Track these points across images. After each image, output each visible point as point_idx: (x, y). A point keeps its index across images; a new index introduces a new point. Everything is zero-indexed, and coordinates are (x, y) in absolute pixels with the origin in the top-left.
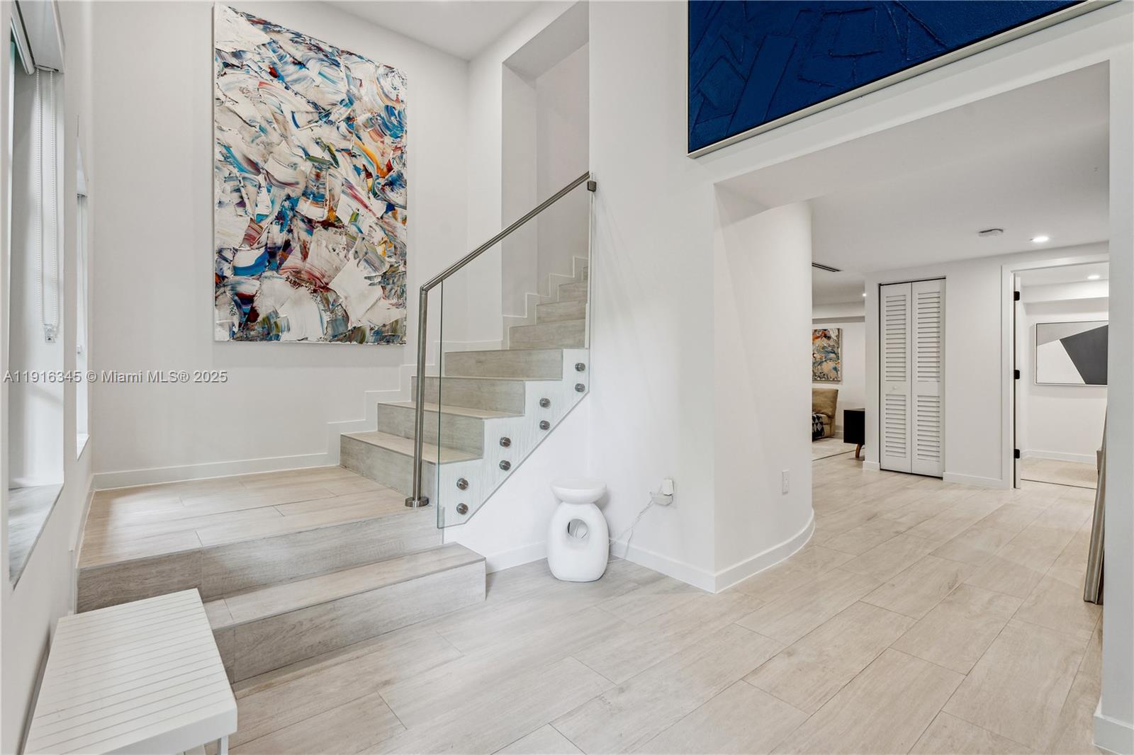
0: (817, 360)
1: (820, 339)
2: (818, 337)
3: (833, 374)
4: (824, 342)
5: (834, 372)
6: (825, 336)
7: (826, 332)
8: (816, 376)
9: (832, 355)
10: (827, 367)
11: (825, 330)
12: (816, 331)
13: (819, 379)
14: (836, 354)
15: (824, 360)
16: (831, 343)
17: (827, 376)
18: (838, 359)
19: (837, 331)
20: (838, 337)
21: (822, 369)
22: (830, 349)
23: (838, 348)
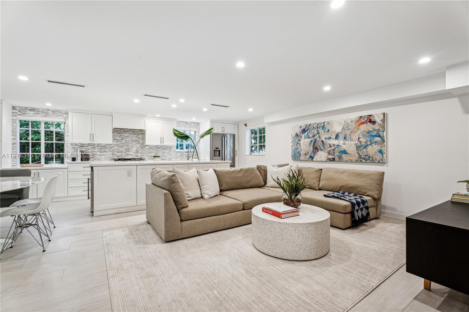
0: (363, 143)
1: (365, 124)
2: (363, 123)
3: (378, 157)
4: (369, 127)
5: (380, 155)
6: (370, 121)
7: (372, 118)
8: (361, 158)
9: (378, 139)
10: (372, 150)
11: (370, 116)
12: (361, 117)
13: (364, 161)
14: (381, 138)
15: (369, 143)
16: (376, 127)
17: (373, 157)
18: (384, 142)
19: (382, 115)
20: (383, 120)
21: (367, 152)
22: (375, 133)
23: (383, 131)
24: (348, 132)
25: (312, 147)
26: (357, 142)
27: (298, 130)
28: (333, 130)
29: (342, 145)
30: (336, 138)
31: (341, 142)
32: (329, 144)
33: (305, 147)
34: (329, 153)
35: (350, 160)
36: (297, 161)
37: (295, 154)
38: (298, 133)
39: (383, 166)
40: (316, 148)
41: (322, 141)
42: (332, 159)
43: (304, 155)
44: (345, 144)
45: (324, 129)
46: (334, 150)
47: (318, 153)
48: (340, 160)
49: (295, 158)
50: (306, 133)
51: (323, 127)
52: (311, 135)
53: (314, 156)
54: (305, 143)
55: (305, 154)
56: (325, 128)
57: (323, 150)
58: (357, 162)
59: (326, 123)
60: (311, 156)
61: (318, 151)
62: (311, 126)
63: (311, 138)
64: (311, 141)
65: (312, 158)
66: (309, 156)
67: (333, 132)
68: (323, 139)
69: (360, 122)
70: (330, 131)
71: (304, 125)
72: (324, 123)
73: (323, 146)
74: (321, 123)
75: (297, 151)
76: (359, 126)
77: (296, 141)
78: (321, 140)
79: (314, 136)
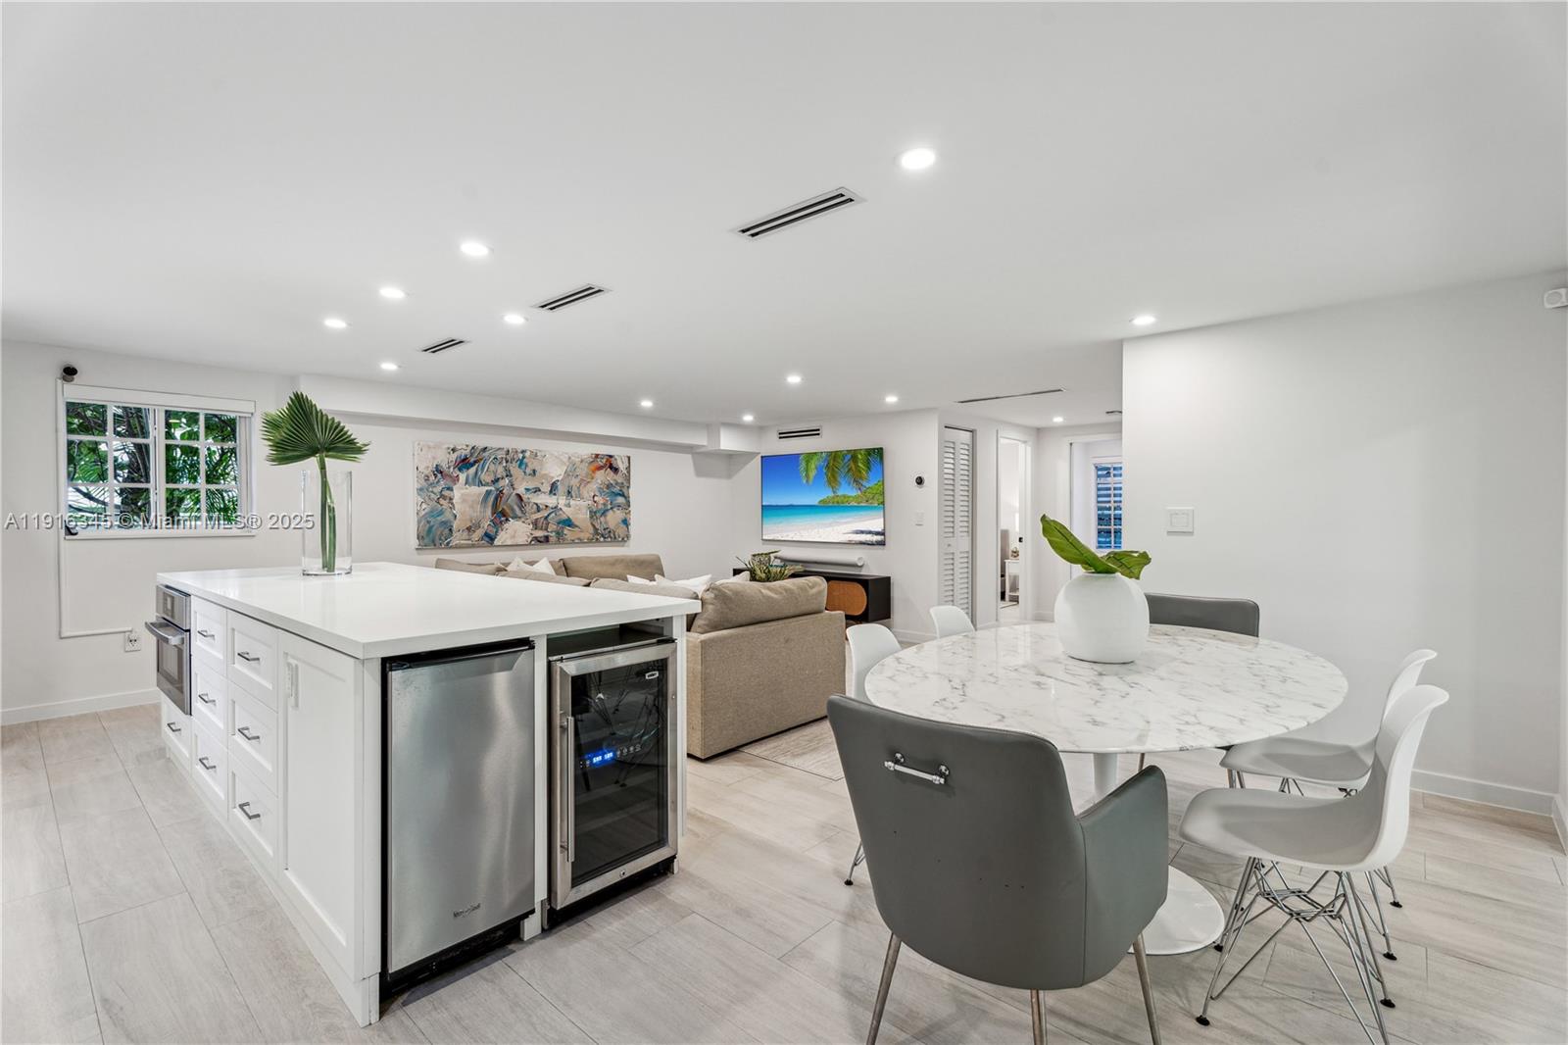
0: (600, 507)
1: (602, 471)
2: (600, 468)
4: (610, 476)
5: (625, 527)
6: (611, 467)
7: (612, 461)
8: (598, 534)
9: (620, 500)
11: (611, 456)
12: (597, 456)
13: (602, 539)
14: (625, 498)
15: (609, 507)
16: (619, 478)
17: (614, 532)
18: (629, 506)
19: (627, 459)
20: (628, 469)
21: (606, 523)
22: (617, 489)
23: (628, 487)
24: (574, 482)
25: (490, 508)
26: (590, 502)
27: (445, 459)
28: (543, 472)
29: (565, 509)
30: (551, 492)
31: (561, 500)
32: (537, 504)
33: (468, 509)
34: (536, 525)
35: (579, 539)
36: (439, 548)
37: (431, 528)
38: (444, 466)
39: (623, 546)
40: (503, 514)
41: (519, 496)
42: (542, 539)
43: (466, 533)
44: (569, 505)
45: (523, 467)
46: (546, 518)
47: (506, 526)
48: (560, 539)
49: (433, 541)
50: (472, 470)
51: (521, 463)
52: (486, 477)
53: (496, 532)
54: (466, 498)
55: (469, 529)
56: (527, 465)
57: (520, 518)
58: (591, 541)
59: (528, 454)
60: (486, 535)
61: (507, 520)
62: (486, 454)
63: (487, 484)
64: (488, 493)
65: (490, 538)
66: (479, 533)
67: (545, 476)
68: (521, 490)
69: (595, 464)
70: (537, 474)
71: (464, 447)
72: (523, 452)
73: (521, 508)
74: (517, 452)
75: (439, 518)
76: (593, 472)
77: (438, 489)
78: (515, 492)
79: (496, 481)
